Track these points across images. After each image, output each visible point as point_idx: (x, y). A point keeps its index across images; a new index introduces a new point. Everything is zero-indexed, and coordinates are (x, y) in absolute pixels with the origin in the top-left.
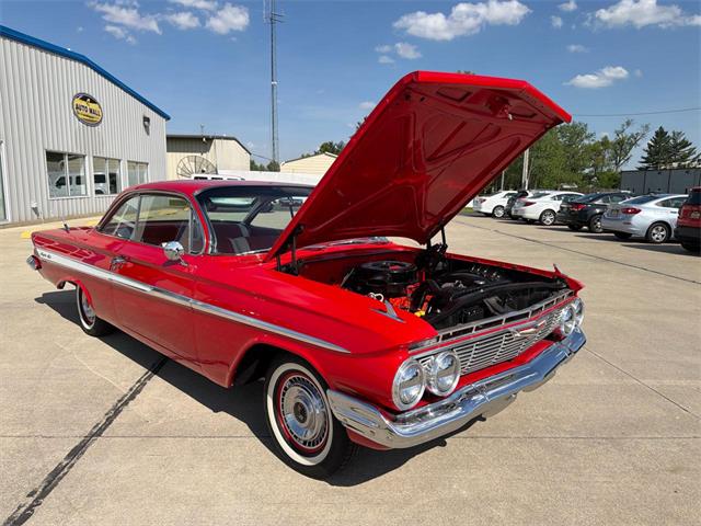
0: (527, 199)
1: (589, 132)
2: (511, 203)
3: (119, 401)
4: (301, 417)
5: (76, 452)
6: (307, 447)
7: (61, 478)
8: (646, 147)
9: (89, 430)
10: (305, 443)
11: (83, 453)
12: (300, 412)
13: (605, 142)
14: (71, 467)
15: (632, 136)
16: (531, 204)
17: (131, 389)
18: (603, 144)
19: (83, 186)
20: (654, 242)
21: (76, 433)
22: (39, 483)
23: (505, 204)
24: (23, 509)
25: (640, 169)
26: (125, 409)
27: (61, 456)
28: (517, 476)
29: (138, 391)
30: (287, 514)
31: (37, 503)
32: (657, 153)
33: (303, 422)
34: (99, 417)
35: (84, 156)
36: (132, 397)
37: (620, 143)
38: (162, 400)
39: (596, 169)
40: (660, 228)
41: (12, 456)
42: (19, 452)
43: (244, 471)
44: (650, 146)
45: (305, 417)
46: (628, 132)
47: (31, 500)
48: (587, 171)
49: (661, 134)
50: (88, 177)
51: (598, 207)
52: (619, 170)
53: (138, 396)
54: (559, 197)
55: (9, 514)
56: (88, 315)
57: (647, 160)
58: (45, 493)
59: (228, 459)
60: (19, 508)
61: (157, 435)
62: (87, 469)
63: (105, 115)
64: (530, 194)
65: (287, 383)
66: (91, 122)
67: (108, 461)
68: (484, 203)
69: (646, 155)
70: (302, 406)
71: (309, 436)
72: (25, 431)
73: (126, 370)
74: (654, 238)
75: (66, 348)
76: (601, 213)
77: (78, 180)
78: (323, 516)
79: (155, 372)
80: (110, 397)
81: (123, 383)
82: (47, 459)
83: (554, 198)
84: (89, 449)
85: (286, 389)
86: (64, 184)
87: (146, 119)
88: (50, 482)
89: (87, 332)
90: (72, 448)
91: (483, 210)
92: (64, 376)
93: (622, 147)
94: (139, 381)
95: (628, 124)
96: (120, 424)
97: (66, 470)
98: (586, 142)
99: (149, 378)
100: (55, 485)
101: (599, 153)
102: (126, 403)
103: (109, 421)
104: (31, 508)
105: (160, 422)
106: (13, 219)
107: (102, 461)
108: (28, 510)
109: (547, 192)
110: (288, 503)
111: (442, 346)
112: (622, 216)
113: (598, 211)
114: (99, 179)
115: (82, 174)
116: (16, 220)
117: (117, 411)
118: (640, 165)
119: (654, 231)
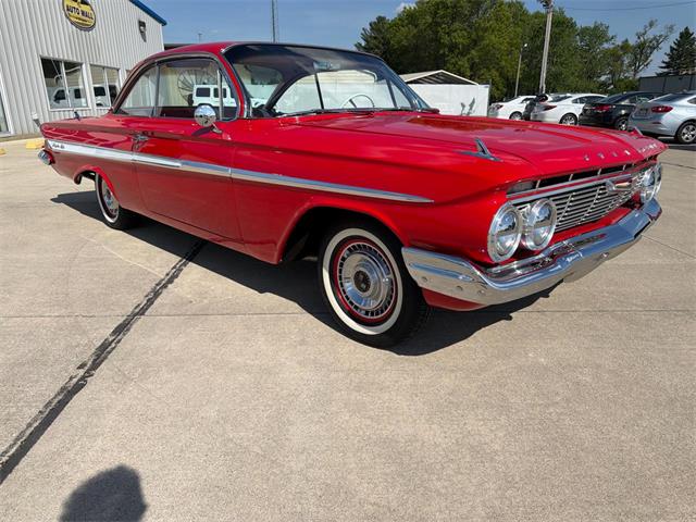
0: (548, 103)
1: (610, 34)
2: (529, 109)
3: (157, 285)
4: (363, 286)
5: (122, 329)
6: (369, 317)
7: (110, 353)
8: (668, 51)
9: (130, 310)
10: (367, 313)
11: (128, 330)
12: (362, 281)
13: (625, 47)
14: (119, 342)
15: (655, 38)
16: (551, 107)
17: (167, 275)
18: (622, 48)
19: (83, 100)
20: (683, 143)
21: (118, 312)
22: (88, 356)
23: (522, 110)
24: (75, 380)
25: (660, 75)
26: (165, 291)
27: (107, 333)
28: (595, 345)
29: (175, 276)
30: (357, 380)
31: (89, 374)
32: (680, 57)
33: (365, 291)
34: (139, 298)
35: (81, 64)
36: (170, 281)
37: (641, 46)
38: (203, 283)
39: (613, 75)
40: (691, 127)
41: (55, 333)
42: (61, 329)
43: (303, 342)
44: (672, 49)
45: (368, 286)
46: (650, 35)
47: (81, 372)
48: (603, 78)
49: (686, 35)
50: (88, 91)
51: (624, 107)
52: (638, 77)
53: (176, 280)
54: (581, 100)
55: (61, 384)
56: (110, 207)
57: (668, 65)
58: (95, 365)
59: (285, 333)
60: (71, 378)
61: (204, 313)
62: (136, 344)
63: (98, 18)
64: (550, 99)
65: (345, 252)
66: (85, 26)
67: (157, 337)
68: (500, 110)
69: (667, 59)
70: (364, 274)
71: (373, 305)
72: (63, 312)
73: (158, 259)
74: (684, 138)
75: (93, 240)
76: (627, 115)
77: (78, 94)
78: (397, 382)
79: (190, 259)
80: (147, 281)
81: (158, 269)
82: (92, 337)
83: (575, 101)
84: (134, 326)
85: (344, 259)
86: (64, 98)
87: (142, 24)
88: (98, 356)
89: (112, 226)
90: (116, 326)
91: (500, 117)
92: (94, 264)
93: (642, 51)
94: (174, 267)
95: (651, 25)
96: (162, 305)
97: (113, 345)
98: (606, 45)
99: (185, 265)
100: (105, 358)
101: (618, 58)
102: (165, 286)
103: (150, 302)
104: (83, 378)
105: (206, 301)
106: (15, 131)
107: (150, 336)
108: (79, 380)
109: (568, 95)
110: (356, 371)
111: (538, 193)
112: (652, 114)
113: (623, 112)
114: (99, 92)
115: (81, 87)
116: (19, 132)
117: (156, 294)
118: (661, 71)
119: (684, 131)
